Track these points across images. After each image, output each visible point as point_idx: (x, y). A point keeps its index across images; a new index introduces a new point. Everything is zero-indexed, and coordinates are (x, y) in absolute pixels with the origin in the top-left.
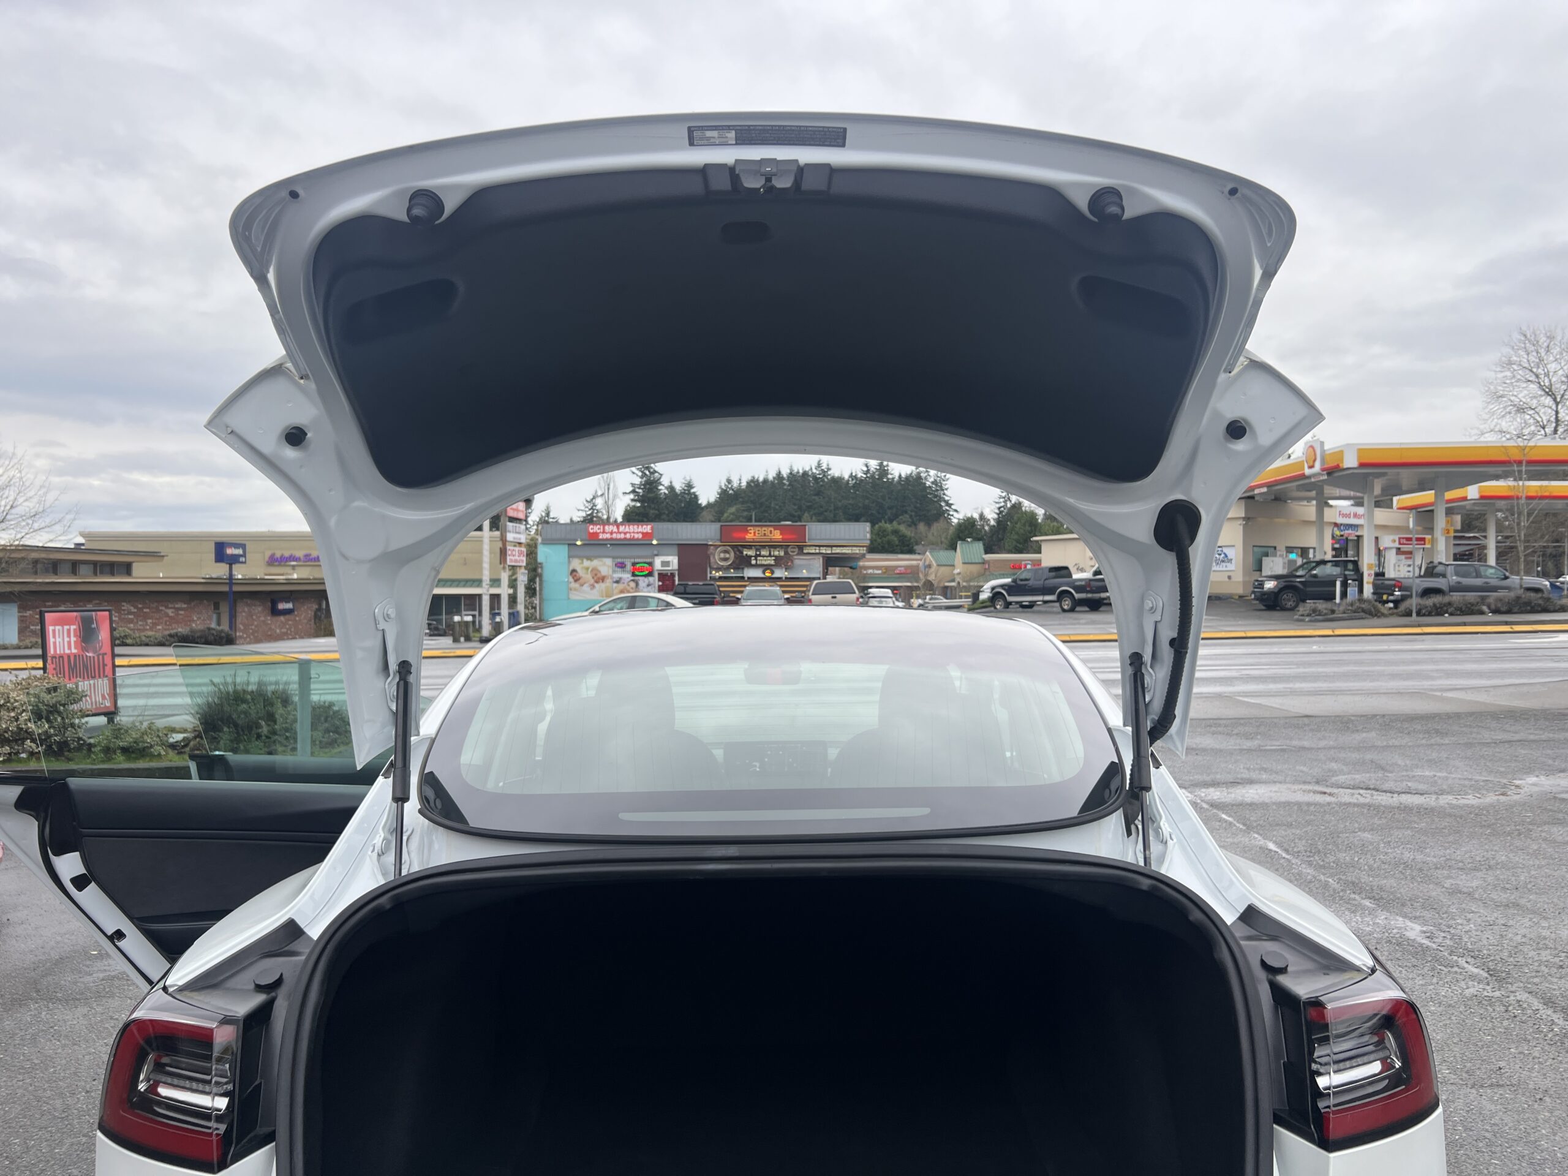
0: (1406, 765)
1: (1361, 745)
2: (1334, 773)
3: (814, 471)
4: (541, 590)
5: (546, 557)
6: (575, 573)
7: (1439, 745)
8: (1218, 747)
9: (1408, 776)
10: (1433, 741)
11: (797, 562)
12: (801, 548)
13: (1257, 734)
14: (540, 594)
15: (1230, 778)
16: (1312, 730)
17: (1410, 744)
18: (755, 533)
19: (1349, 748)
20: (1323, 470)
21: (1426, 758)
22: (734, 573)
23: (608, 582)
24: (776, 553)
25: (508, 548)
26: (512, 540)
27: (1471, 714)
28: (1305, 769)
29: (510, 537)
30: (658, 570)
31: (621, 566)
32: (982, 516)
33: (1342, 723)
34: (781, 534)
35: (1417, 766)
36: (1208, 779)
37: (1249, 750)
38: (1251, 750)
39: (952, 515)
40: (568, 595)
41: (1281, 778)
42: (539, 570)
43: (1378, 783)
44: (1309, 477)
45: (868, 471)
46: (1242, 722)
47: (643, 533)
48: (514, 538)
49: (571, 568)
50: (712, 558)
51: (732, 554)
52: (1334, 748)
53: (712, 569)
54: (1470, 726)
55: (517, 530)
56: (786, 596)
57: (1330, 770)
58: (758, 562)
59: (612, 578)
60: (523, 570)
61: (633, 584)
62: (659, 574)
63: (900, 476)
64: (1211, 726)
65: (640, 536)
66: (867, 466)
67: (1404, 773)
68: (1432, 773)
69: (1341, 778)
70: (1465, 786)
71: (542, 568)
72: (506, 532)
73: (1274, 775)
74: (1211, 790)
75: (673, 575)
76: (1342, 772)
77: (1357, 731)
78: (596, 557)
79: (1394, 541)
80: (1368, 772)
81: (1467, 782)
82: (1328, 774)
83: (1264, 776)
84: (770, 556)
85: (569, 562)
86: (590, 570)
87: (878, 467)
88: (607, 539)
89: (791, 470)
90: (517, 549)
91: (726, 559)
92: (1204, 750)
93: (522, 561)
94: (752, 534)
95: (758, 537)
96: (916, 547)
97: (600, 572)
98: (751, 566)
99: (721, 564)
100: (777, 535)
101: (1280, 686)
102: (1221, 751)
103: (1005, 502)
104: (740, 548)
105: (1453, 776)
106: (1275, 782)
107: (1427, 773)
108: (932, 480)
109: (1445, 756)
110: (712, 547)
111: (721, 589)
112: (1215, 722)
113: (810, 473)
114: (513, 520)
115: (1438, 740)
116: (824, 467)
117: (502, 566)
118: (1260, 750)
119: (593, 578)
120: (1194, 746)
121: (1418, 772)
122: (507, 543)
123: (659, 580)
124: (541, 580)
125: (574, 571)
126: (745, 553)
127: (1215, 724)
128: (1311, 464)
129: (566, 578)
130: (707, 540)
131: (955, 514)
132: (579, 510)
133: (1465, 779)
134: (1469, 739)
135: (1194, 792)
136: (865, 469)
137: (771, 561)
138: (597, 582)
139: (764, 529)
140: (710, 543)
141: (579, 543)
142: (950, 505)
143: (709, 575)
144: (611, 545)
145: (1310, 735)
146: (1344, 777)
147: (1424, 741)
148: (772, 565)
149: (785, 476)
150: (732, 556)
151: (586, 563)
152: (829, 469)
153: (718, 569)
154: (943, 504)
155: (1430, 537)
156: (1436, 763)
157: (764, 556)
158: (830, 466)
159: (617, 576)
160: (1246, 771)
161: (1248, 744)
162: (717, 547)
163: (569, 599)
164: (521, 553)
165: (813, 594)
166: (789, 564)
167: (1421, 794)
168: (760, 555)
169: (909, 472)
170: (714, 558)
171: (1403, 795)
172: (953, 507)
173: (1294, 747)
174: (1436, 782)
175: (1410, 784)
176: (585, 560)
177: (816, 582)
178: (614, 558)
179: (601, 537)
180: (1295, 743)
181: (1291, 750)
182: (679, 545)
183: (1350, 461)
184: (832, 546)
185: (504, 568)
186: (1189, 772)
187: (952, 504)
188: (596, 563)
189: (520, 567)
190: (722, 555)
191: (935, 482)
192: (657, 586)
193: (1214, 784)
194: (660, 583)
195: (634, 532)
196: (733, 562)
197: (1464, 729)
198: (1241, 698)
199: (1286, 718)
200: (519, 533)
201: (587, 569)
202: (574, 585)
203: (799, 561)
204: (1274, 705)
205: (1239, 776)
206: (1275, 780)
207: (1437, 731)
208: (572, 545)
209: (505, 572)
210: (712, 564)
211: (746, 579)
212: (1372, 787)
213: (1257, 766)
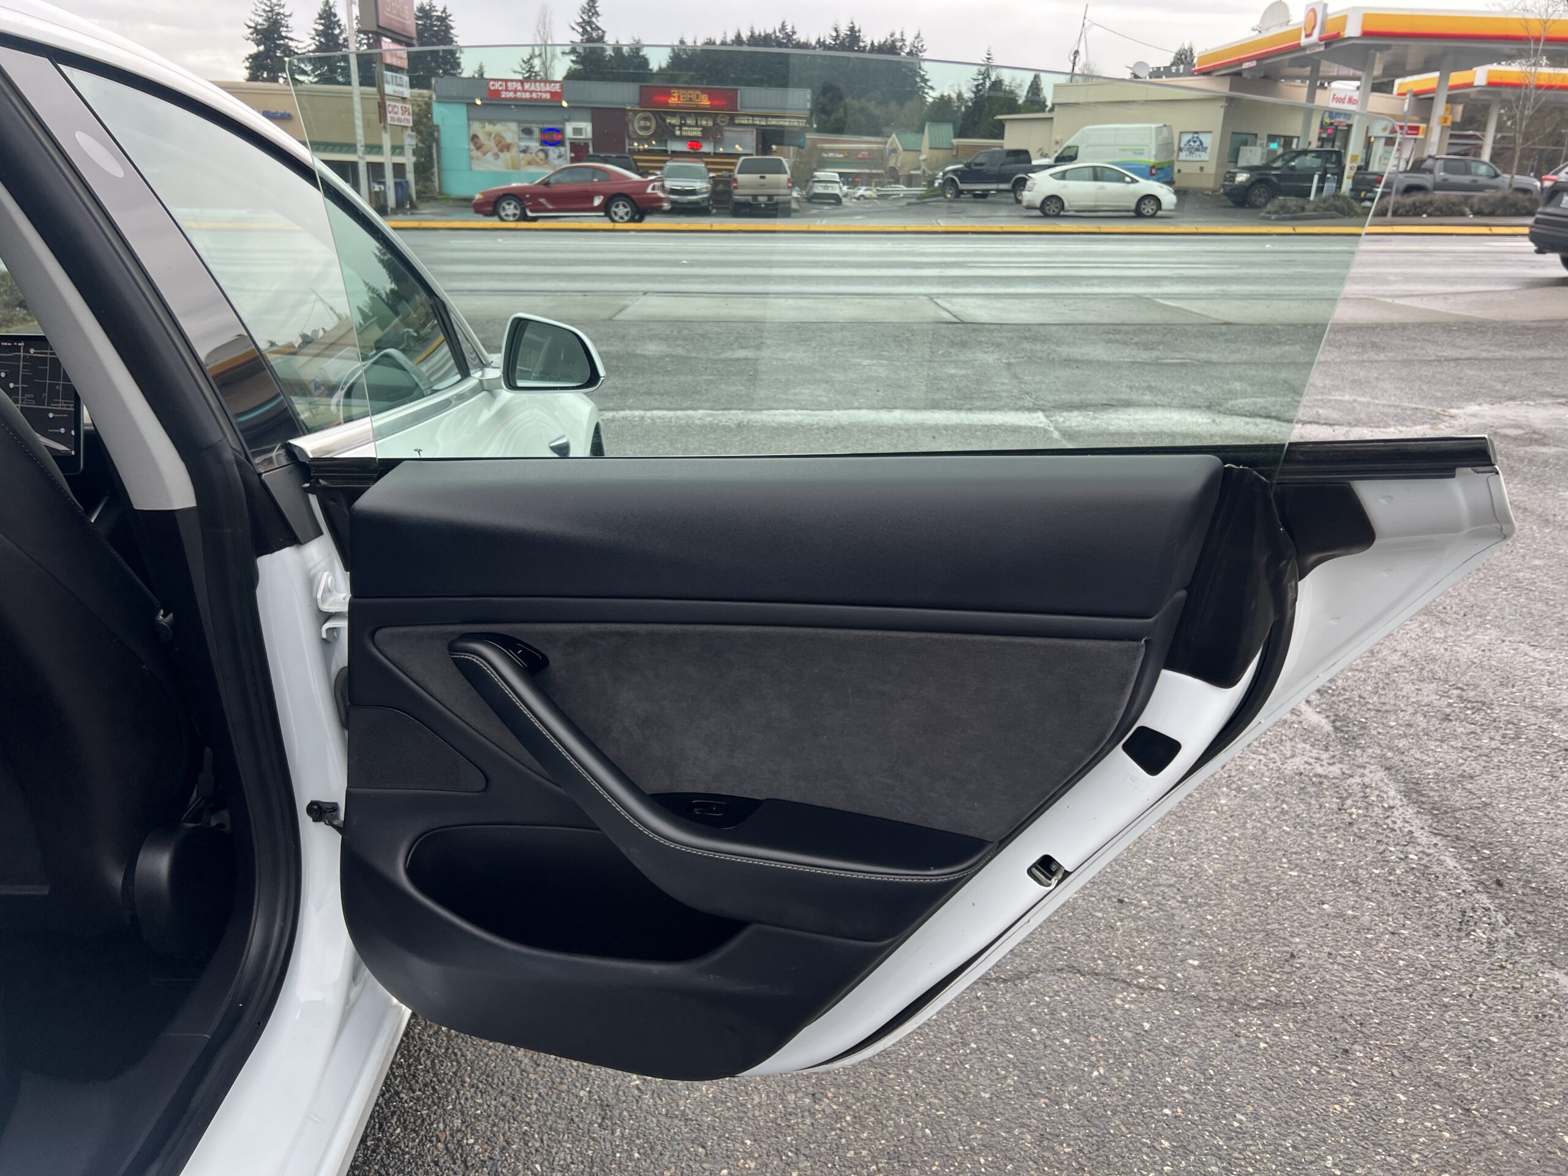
0: (1324, 387)
1: (1279, 361)
2: (1233, 394)
3: (778, 34)
4: (439, 157)
5: (443, 119)
6: (476, 140)
7: (1371, 362)
8: (1106, 359)
9: (1322, 400)
10: (1365, 357)
11: (727, 134)
12: (732, 118)
13: (1160, 343)
14: (439, 163)
15: (1103, 398)
16: (1226, 341)
17: (1338, 360)
18: (679, 97)
19: (1264, 363)
20: (1321, 39)
21: (1352, 378)
22: (656, 145)
23: (514, 151)
24: (704, 123)
25: (388, 103)
26: (391, 93)
27: (1420, 325)
28: (1200, 389)
29: (389, 89)
30: (570, 139)
31: (528, 132)
32: (960, 96)
33: (1265, 332)
34: (710, 99)
35: (1337, 388)
36: (1076, 398)
37: (1143, 364)
38: (1147, 363)
39: (927, 93)
40: (470, 166)
41: (1166, 400)
42: (436, 134)
43: (1283, 409)
44: (1304, 48)
45: (838, 36)
46: (1148, 328)
47: (551, 93)
48: (395, 91)
49: (472, 133)
50: (631, 128)
51: (654, 122)
52: (1246, 363)
53: (633, 140)
54: (1415, 340)
55: (398, 82)
56: (712, 175)
57: (1230, 392)
58: (684, 133)
59: (519, 147)
60: (409, 132)
61: (541, 155)
62: (571, 144)
63: (872, 43)
64: (1108, 333)
65: (548, 96)
66: (836, 31)
67: (1319, 397)
68: (1352, 398)
69: (1240, 402)
70: (1387, 415)
71: (438, 131)
72: (383, 83)
73: (1160, 397)
74: (1075, 413)
75: (586, 145)
76: (1244, 394)
77: (1280, 343)
78: (500, 120)
79: (1385, 129)
80: (1276, 395)
81: (1391, 410)
82: (1227, 397)
83: (1147, 397)
84: (697, 126)
85: (469, 126)
86: (493, 136)
87: (849, 33)
88: (510, 99)
89: (752, 33)
90: (400, 105)
91: (646, 128)
92: (1089, 362)
93: (408, 121)
94: (676, 99)
95: (682, 102)
96: (884, 129)
97: (503, 138)
98: (675, 138)
99: (641, 133)
100: (705, 101)
101: (1212, 289)
102: (1108, 363)
103: (984, 79)
104: (663, 115)
105: (1377, 401)
106: (1156, 405)
107: (1347, 398)
108: (907, 50)
109: (1375, 375)
110: (631, 113)
111: (639, 164)
112: (1116, 327)
113: (773, 37)
114: (391, 68)
115: (1372, 355)
116: (789, 30)
117: (382, 125)
118: (1157, 364)
119: (497, 145)
120: (1079, 357)
121: (1337, 396)
122: (386, 97)
123: (572, 151)
124: (438, 146)
125: (474, 138)
126: (668, 121)
127: (1115, 330)
128: (1308, 32)
129: (466, 144)
130: (624, 104)
131: (931, 92)
132: (515, 72)
133: (1390, 406)
134: (1409, 355)
135: (1051, 416)
136: (834, 34)
137: (697, 132)
138: (501, 150)
139: (691, 92)
140: (628, 108)
141: (478, 102)
142: (925, 81)
143: (627, 147)
144: (516, 106)
145: (1223, 346)
146: (1243, 401)
147: (1355, 357)
148: (698, 137)
149: (745, 39)
150: (653, 125)
151: (489, 127)
152: (794, 33)
153: (641, 140)
154: (918, 80)
155: (1423, 126)
156: (1361, 384)
157: (689, 126)
158: (796, 29)
159: (523, 144)
160: (1128, 391)
161: (1145, 356)
162: (635, 112)
163: (471, 170)
164: (405, 110)
165: (740, 172)
166: (719, 136)
167: (1331, 425)
168: (685, 125)
169: (882, 41)
170: (633, 126)
171: (1308, 426)
172: (929, 84)
173: (1199, 361)
174: (1354, 408)
175: (1321, 411)
176: (487, 124)
177: (742, 158)
178: (519, 122)
179: (503, 96)
180: (1203, 356)
181: (1193, 365)
182: (593, 109)
183: (1353, 30)
184: (766, 117)
185: (385, 128)
186: (1058, 390)
187: (928, 80)
188: (499, 128)
189: (406, 127)
190: (642, 123)
191: (910, 53)
192: (568, 158)
193: (1082, 406)
194: (573, 155)
195: (540, 91)
196: (655, 132)
197: (1407, 343)
198: (1161, 301)
199: (1202, 325)
200: (401, 85)
201: (490, 134)
202: (475, 153)
203: (729, 133)
204: (1194, 310)
205: (1116, 397)
206: (1158, 403)
207: (1374, 345)
208: (471, 105)
209: (386, 132)
210: (631, 133)
211: (669, 153)
212: (1273, 414)
213: (1143, 384)
